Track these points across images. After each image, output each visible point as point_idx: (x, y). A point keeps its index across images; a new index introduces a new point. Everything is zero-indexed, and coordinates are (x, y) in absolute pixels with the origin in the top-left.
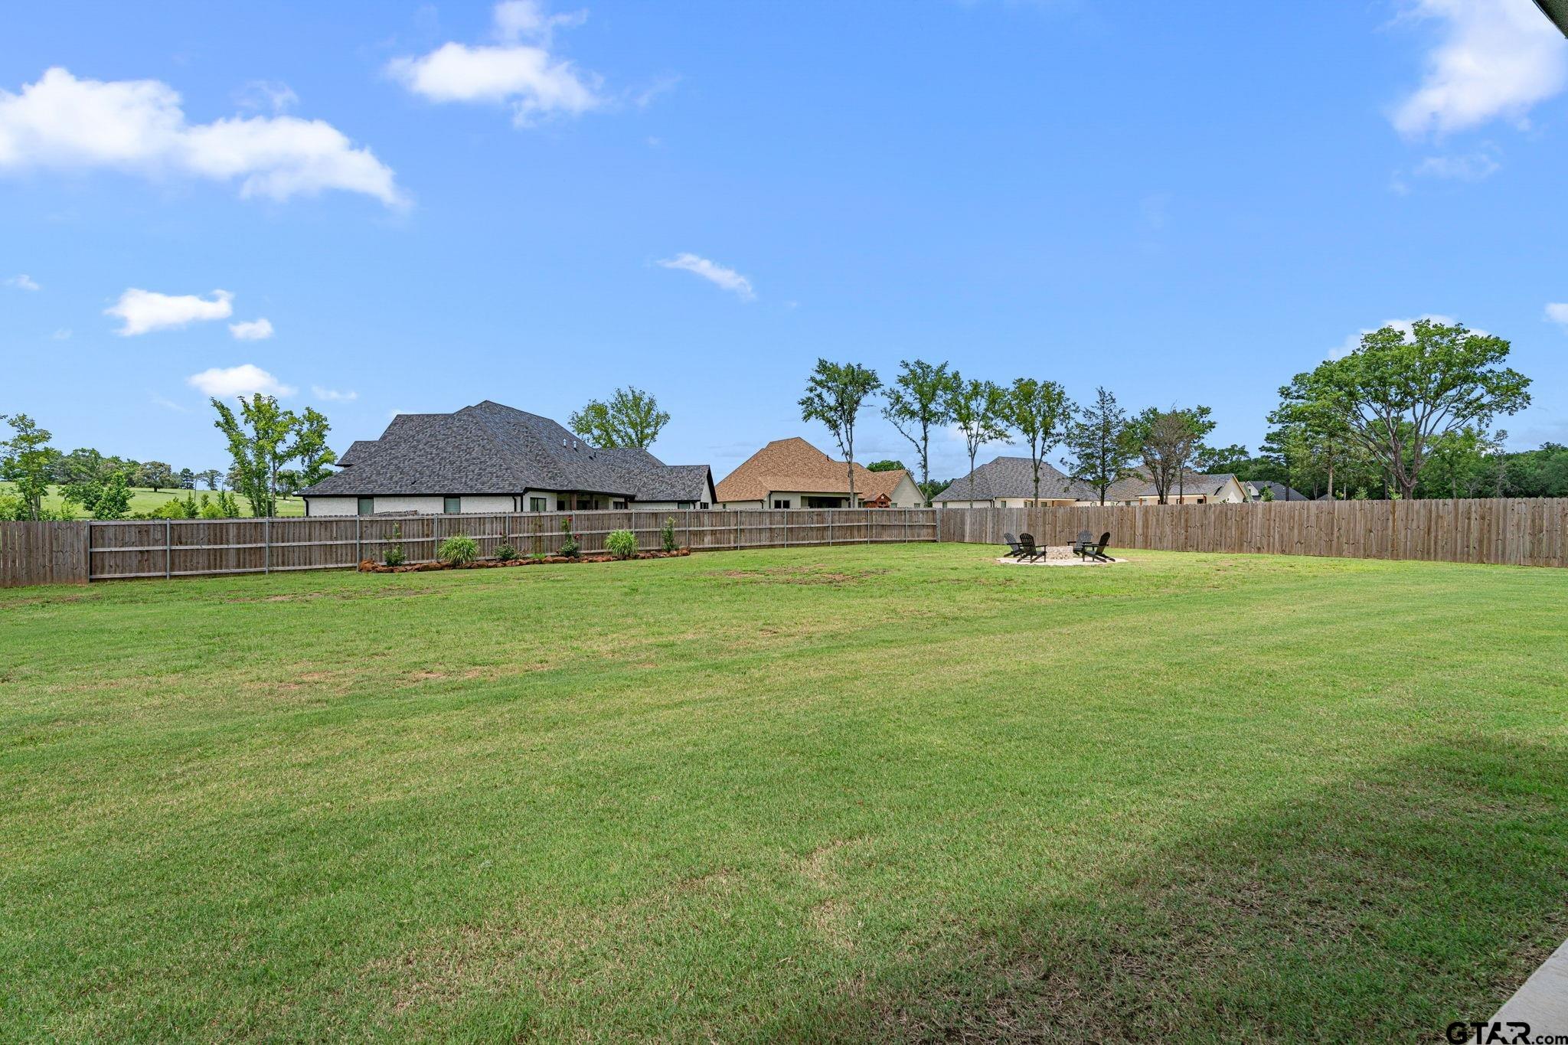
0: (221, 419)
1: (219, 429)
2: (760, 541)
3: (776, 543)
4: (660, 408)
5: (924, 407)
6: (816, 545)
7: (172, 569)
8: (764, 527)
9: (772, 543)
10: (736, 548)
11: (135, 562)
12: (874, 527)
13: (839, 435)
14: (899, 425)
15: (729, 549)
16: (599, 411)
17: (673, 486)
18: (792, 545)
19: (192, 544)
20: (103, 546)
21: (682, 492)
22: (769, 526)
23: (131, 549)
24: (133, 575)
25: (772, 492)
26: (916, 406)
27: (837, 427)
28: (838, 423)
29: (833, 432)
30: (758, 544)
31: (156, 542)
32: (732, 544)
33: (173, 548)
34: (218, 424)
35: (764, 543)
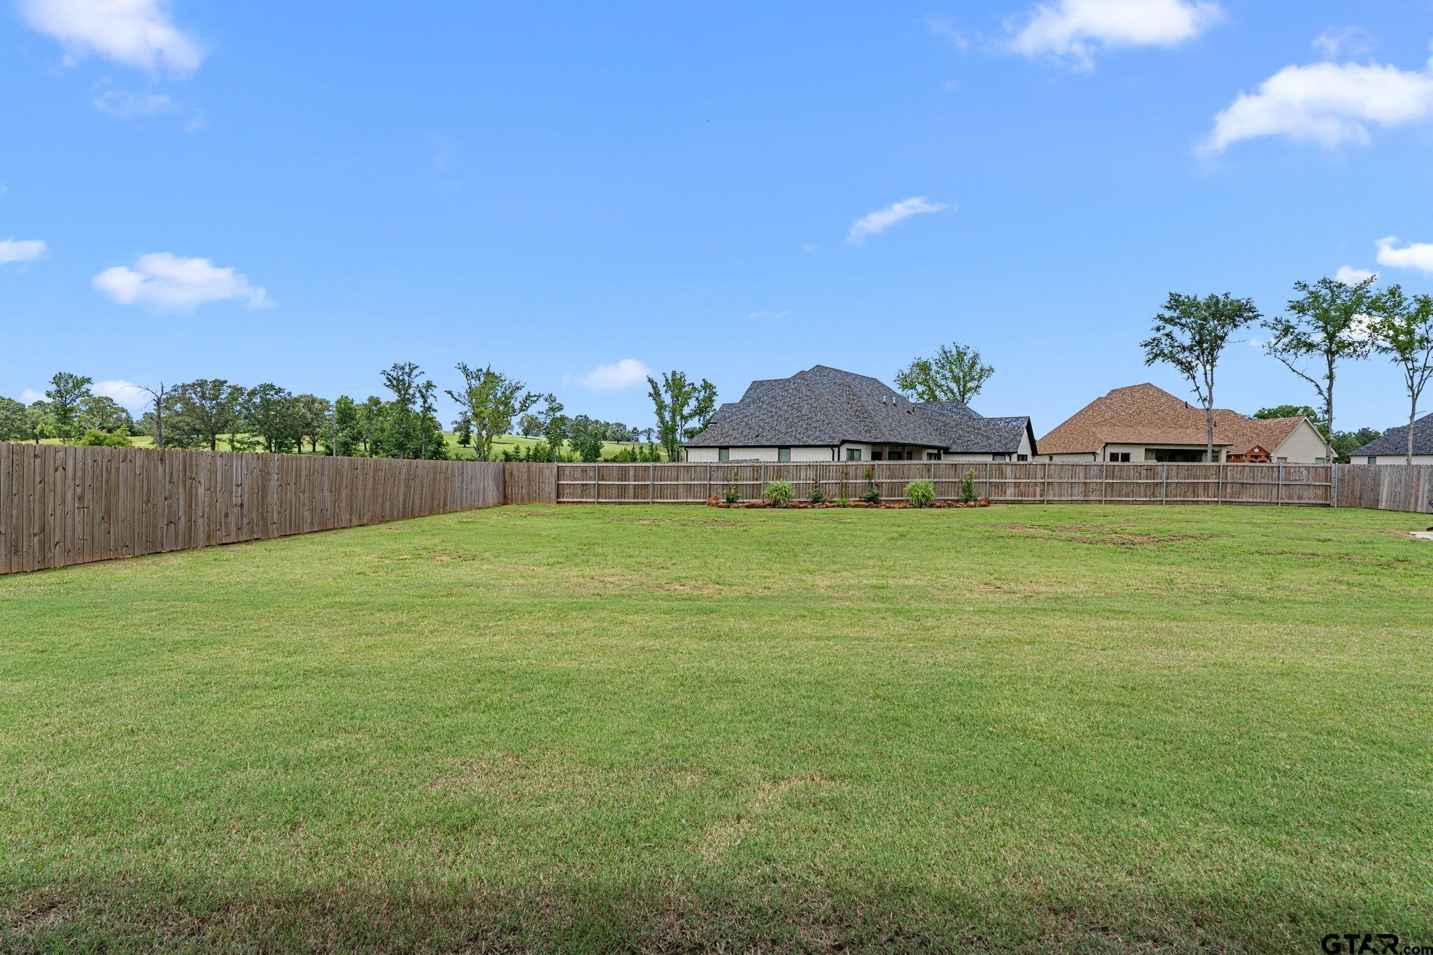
0: (652, 391)
1: (651, 398)
2: (1071, 496)
3: (1091, 498)
4: (984, 362)
5: (1331, 337)
6: (1144, 503)
7: (598, 498)
8: (1077, 481)
9: (1086, 499)
10: (1042, 502)
11: (579, 491)
12: (1229, 486)
13: (1194, 378)
14: (1290, 362)
15: (1034, 502)
16: (924, 367)
17: (988, 438)
18: (1112, 502)
19: (609, 480)
20: (564, 480)
21: (998, 444)
22: (1084, 481)
23: (578, 482)
24: (578, 500)
25: (1107, 444)
26: (1318, 337)
27: (1192, 368)
28: (1193, 364)
29: (1186, 375)
30: (1070, 498)
31: (590, 479)
32: (1038, 498)
33: (600, 482)
34: (650, 395)
35: (1076, 498)
